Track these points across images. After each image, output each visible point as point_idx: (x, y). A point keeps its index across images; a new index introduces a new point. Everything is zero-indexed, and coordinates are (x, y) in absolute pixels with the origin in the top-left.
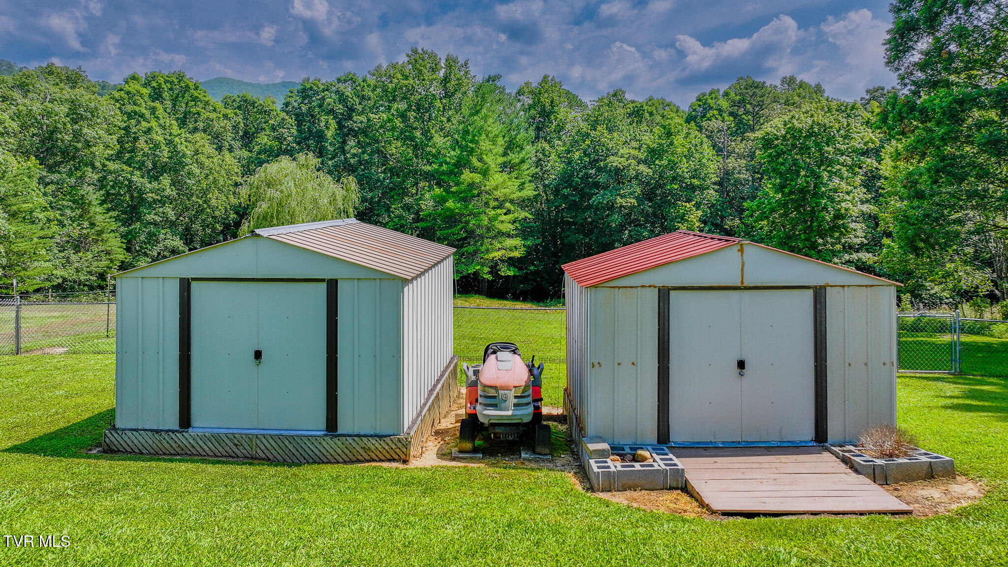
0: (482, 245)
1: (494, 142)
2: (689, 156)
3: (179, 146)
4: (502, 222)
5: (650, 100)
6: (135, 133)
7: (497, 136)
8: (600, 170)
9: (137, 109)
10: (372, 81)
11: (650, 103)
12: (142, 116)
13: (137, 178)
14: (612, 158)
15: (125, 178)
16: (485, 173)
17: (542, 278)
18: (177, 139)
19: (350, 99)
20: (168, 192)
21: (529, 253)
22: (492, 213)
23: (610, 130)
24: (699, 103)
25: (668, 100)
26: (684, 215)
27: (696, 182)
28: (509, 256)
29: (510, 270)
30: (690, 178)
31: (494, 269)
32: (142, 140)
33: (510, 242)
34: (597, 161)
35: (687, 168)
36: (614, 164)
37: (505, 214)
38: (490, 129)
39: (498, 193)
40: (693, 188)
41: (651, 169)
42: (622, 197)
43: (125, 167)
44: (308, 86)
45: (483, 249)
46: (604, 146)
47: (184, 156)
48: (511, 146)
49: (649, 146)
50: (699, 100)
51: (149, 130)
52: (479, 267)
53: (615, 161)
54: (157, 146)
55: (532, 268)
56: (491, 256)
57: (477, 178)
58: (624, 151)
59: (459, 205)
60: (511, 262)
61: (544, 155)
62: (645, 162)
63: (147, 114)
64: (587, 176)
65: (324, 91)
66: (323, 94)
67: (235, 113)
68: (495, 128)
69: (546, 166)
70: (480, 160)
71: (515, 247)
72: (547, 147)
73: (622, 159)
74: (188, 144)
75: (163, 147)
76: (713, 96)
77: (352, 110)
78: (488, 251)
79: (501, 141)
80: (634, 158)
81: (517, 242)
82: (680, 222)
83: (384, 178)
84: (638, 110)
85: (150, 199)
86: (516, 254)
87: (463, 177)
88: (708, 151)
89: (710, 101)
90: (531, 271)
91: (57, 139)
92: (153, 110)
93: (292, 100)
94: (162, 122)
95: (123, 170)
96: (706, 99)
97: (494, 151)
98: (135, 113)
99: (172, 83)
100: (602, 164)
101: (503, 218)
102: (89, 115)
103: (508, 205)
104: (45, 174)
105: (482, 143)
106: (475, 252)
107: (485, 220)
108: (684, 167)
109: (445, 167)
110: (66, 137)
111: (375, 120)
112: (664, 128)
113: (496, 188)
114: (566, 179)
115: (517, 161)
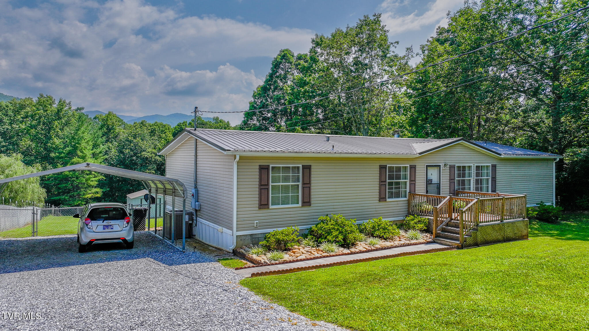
1: (87, 142)
4: (92, 181)
5: (156, 123)
7: (88, 140)
8: (137, 157)
11: (156, 124)
14: (143, 153)
16: (84, 158)
21: (103, 195)
22: (87, 177)
23: (142, 140)
25: (164, 123)
28: (94, 196)
33: (94, 190)
34: (137, 153)
36: (146, 156)
37: (94, 177)
41: (161, 158)
42: (149, 170)
45: (82, 193)
46: (140, 147)
48: (95, 146)
52: (80, 202)
53: (145, 154)
56: (86, 196)
57: (80, 160)
58: (149, 150)
60: (96, 199)
61: (109, 149)
64: (132, 160)
68: (88, 137)
69: (110, 154)
70: (82, 152)
71: (98, 192)
72: (111, 145)
73: (149, 154)
78: (84, 194)
79: (91, 143)
80: (154, 153)
81: (98, 190)
84: (153, 130)
86: (99, 195)
87: (74, 160)
89: (183, 127)
97: (88, 148)
100: (139, 155)
101: (93, 179)
103: (93, 173)
105: (82, 144)
107: (83, 180)
109: (62, 155)
111: (17, 128)
112: (166, 140)
114: (121, 161)
115: (98, 152)
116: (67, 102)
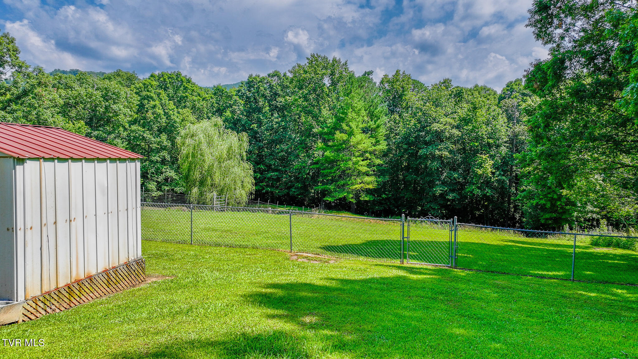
0: (349, 181)
2: (487, 124)
3: (172, 116)
4: (361, 165)
5: (476, 87)
6: (147, 108)
7: (360, 110)
8: (428, 132)
9: (148, 93)
10: (290, 75)
12: (152, 98)
13: (147, 135)
14: (435, 124)
15: (140, 135)
16: (351, 134)
17: (391, 203)
18: (171, 112)
19: (274, 88)
20: (165, 143)
21: (380, 186)
22: (354, 159)
24: (507, 88)
25: (489, 86)
26: (481, 164)
27: (491, 141)
28: (366, 187)
29: (367, 197)
30: (488, 138)
31: (357, 196)
32: (150, 112)
33: (367, 179)
34: (426, 126)
35: (486, 131)
36: (435, 128)
37: (363, 160)
38: (356, 105)
39: (360, 147)
40: (489, 145)
41: (461, 132)
42: (440, 150)
43: (140, 128)
44: (251, 80)
46: (430, 116)
47: (175, 122)
48: (370, 116)
49: (460, 116)
50: (508, 86)
51: (155, 107)
52: (346, 194)
54: (159, 115)
55: (384, 196)
56: (354, 187)
57: (345, 137)
58: (444, 120)
59: (333, 154)
60: (369, 192)
61: (395, 123)
62: (458, 127)
63: (155, 97)
64: (418, 137)
65: (259, 82)
66: (258, 84)
67: (212, 98)
68: (359, 104)
69: (396, 130)
70: (348, 125)
71: (371, 182)
72: (398, 118)
73: (441, 125)
74: (178, 115)
75: (163, 116)
76: (517, 83)
77: (276, 94)
78: (352, 184)
80: (450, 124)
81: (372, 179)
82: (478, 168)
83: (295, 137)
84: (459, 93)
85: (154, 148)
86: (371, 187)
87: (336, 136)
88: (502, 120)
90: (383, 198)
91: (97, 111)
92: (159, 95)
93: (242, 89)
94: (163, 101)
95: (139, 130)
96: (512, 85)
97: (357, 120)
98: (148, 97)
99: (172, 78)
100: (428, 128)
101: (361, 163)
102: (114, 97)
103: (368, 155)
104: (89, 131)
105: (349, 114)
106: (344, 185)
107: (350, 164)
108: (484, 131)
109: (326, 130)
110: (101, 109)
111: (289, 100)
113: (358, 143)
114: (406, 138)
116: (343, 62)
